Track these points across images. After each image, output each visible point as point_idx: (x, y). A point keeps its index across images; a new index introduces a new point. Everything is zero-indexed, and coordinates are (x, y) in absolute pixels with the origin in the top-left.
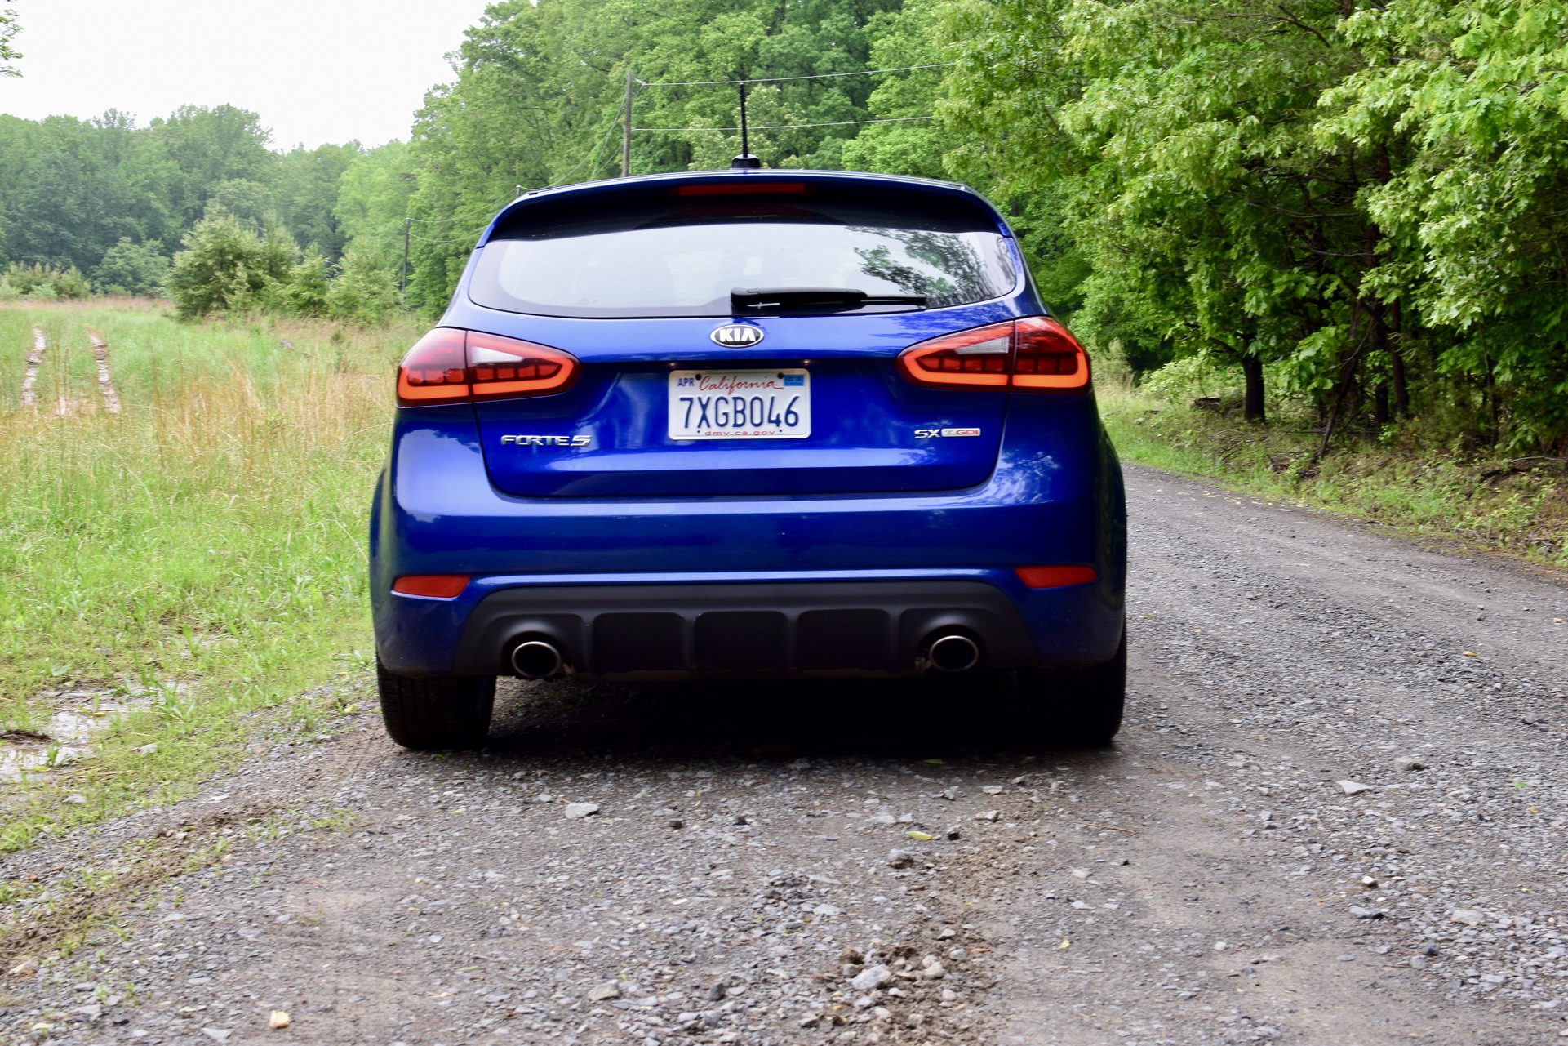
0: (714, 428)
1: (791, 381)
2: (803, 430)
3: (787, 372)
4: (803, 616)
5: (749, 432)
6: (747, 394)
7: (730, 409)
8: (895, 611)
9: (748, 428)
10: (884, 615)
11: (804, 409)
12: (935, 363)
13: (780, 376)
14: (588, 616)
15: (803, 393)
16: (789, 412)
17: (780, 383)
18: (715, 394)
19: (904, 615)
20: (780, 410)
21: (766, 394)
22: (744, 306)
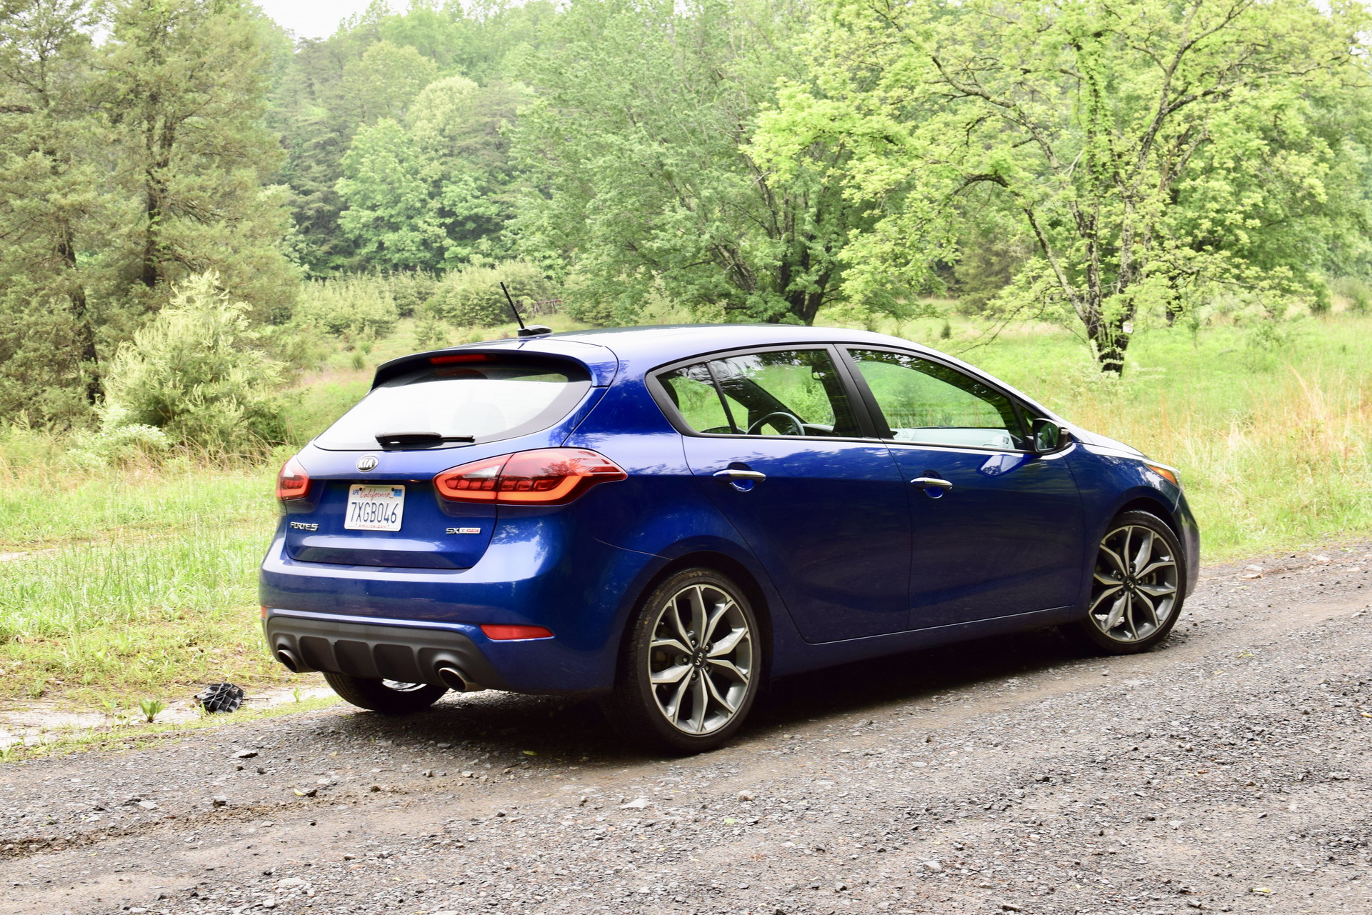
0: (363, 522)
1: (397, 492)
2: (397, 527)
3: (396, 487)
4: (377, 647)
5: (376, 526)
6: (377, 501)
7: (369, 510)
8: (416, 648)
9: (376, 523)
10: (409, 649)
11: (400, 512)
12: (454, 483)
13: (393, 490)
14: (298, 636)
15: (400, 501)
16: (393, 514)
17: (392, 493)
18: (365, 500)
19: (421, 651)
20: (389, 513)
21: (384, 501)
22: (387, 442)
